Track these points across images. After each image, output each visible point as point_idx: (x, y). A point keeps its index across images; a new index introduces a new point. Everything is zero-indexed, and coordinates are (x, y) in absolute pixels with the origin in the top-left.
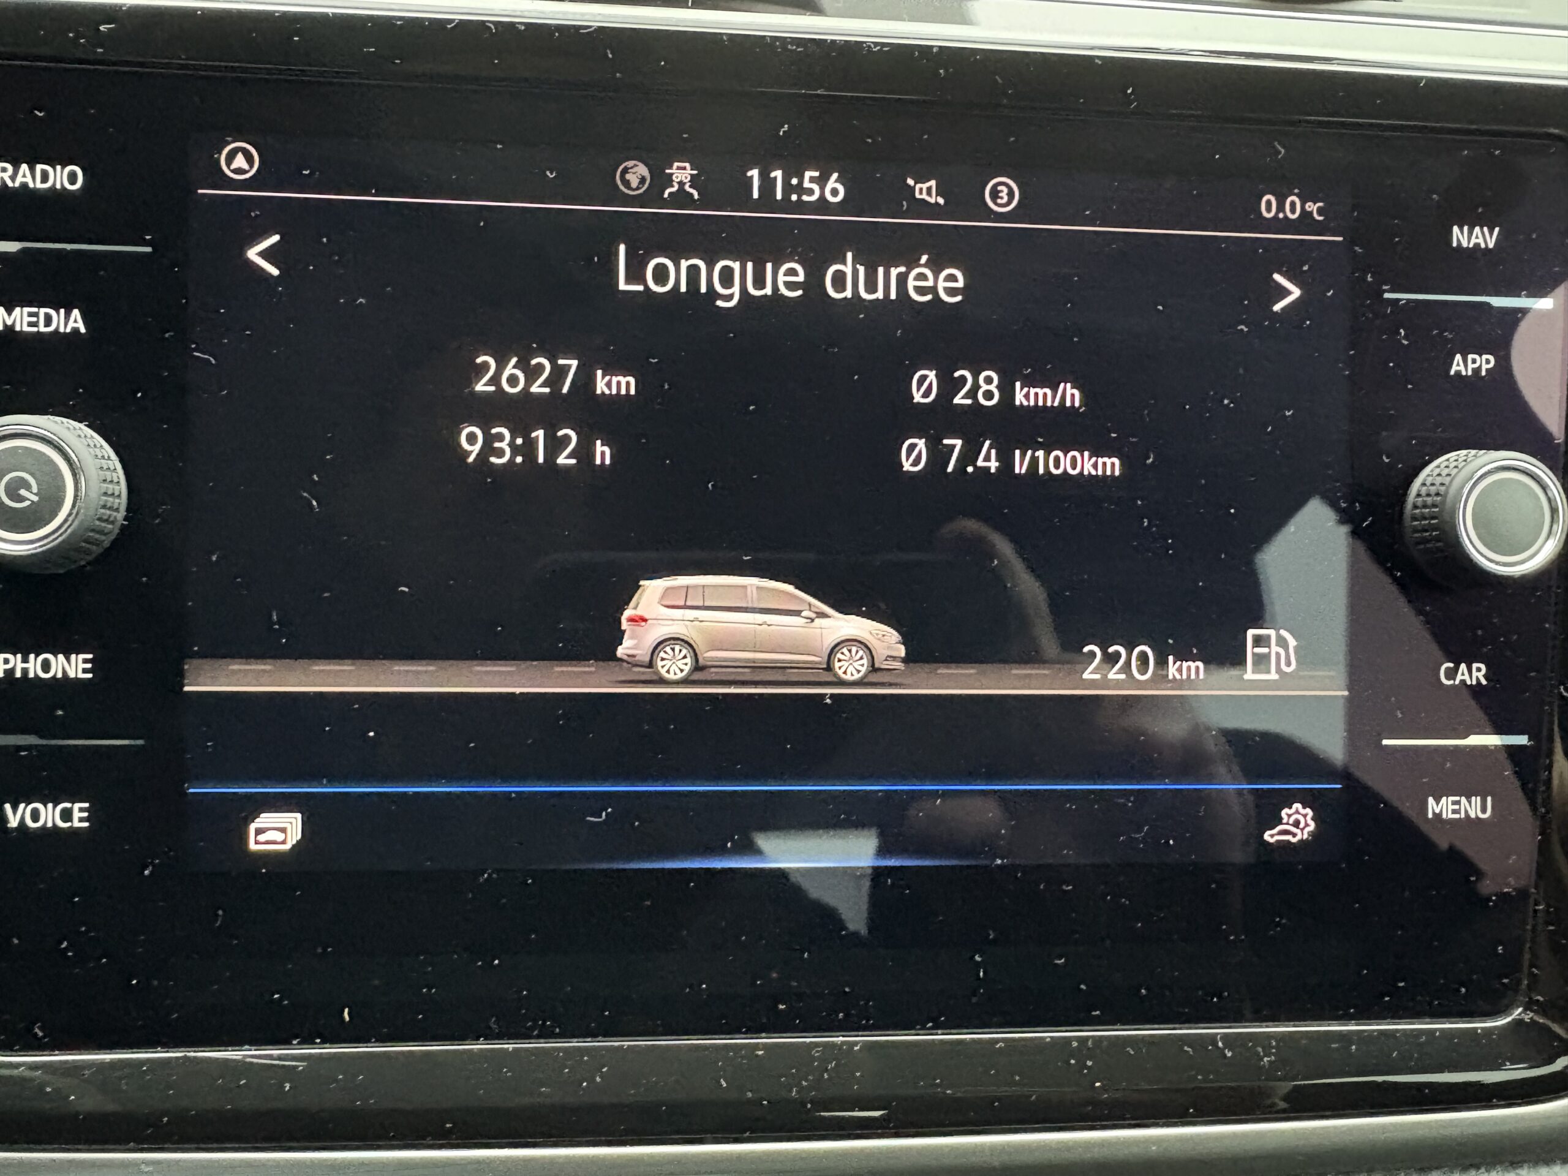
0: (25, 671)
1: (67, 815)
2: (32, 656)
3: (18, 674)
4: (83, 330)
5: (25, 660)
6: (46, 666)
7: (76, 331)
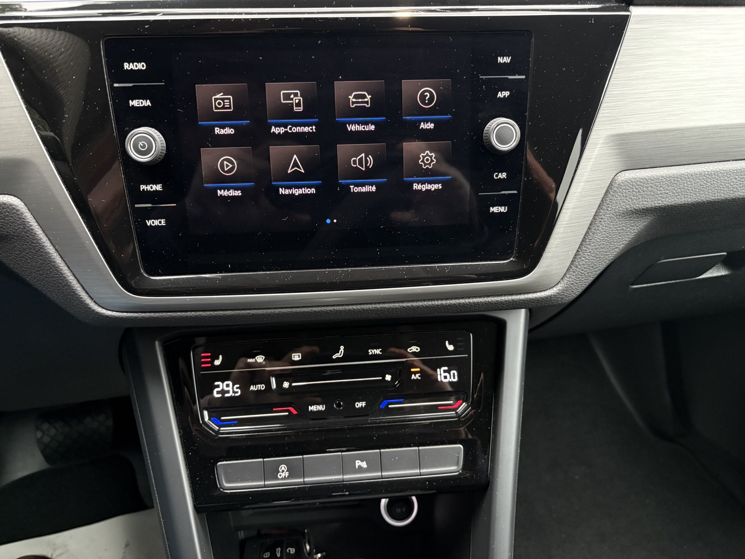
0: (147, 189)
1: (160, 222)
2: (148, 186)
3: (145, 190)
4: (150, 105)
5: (147, 186)
6: (151, 188)
7: (149, 105)
